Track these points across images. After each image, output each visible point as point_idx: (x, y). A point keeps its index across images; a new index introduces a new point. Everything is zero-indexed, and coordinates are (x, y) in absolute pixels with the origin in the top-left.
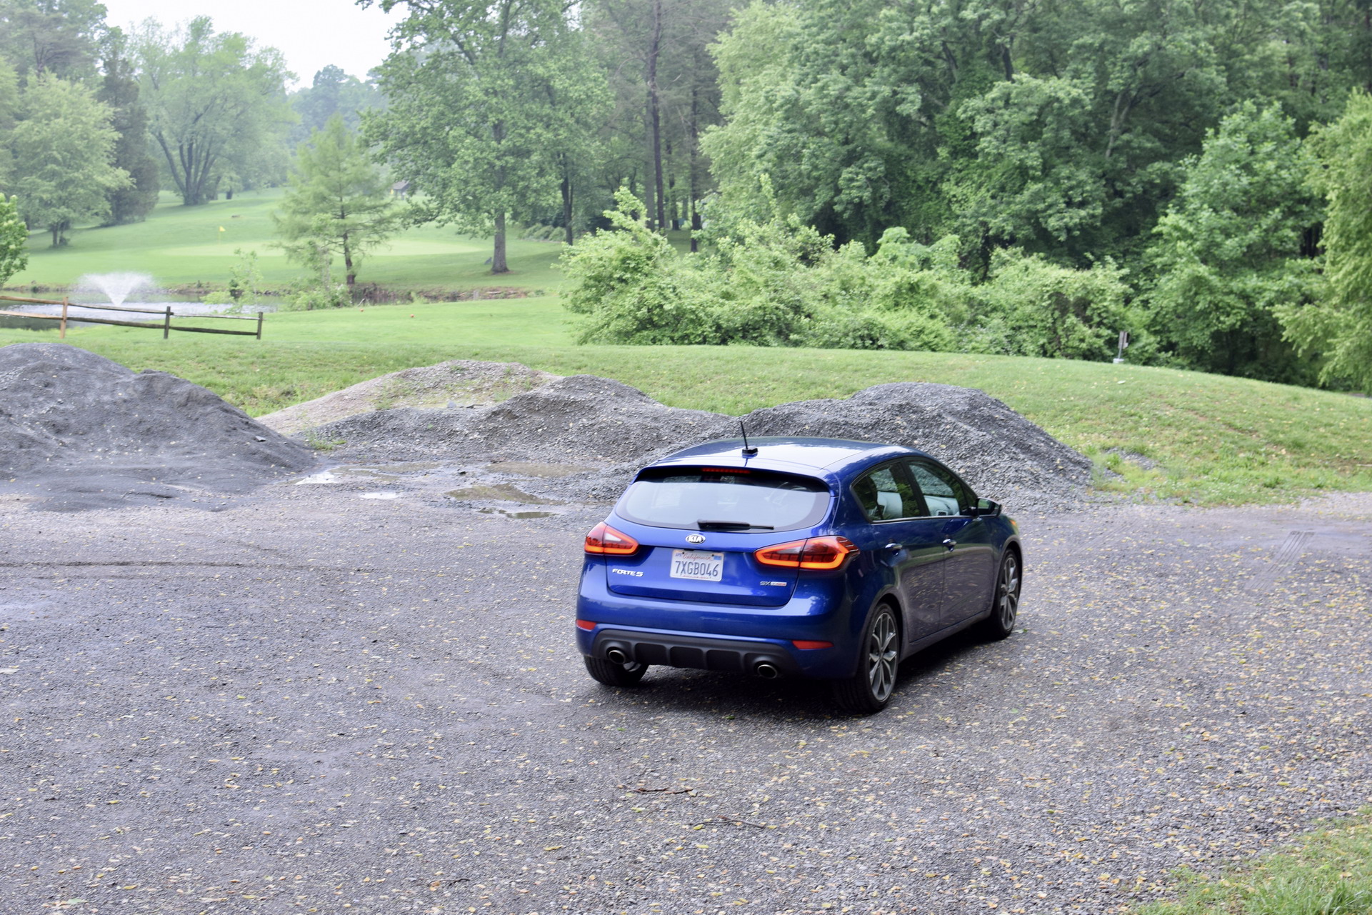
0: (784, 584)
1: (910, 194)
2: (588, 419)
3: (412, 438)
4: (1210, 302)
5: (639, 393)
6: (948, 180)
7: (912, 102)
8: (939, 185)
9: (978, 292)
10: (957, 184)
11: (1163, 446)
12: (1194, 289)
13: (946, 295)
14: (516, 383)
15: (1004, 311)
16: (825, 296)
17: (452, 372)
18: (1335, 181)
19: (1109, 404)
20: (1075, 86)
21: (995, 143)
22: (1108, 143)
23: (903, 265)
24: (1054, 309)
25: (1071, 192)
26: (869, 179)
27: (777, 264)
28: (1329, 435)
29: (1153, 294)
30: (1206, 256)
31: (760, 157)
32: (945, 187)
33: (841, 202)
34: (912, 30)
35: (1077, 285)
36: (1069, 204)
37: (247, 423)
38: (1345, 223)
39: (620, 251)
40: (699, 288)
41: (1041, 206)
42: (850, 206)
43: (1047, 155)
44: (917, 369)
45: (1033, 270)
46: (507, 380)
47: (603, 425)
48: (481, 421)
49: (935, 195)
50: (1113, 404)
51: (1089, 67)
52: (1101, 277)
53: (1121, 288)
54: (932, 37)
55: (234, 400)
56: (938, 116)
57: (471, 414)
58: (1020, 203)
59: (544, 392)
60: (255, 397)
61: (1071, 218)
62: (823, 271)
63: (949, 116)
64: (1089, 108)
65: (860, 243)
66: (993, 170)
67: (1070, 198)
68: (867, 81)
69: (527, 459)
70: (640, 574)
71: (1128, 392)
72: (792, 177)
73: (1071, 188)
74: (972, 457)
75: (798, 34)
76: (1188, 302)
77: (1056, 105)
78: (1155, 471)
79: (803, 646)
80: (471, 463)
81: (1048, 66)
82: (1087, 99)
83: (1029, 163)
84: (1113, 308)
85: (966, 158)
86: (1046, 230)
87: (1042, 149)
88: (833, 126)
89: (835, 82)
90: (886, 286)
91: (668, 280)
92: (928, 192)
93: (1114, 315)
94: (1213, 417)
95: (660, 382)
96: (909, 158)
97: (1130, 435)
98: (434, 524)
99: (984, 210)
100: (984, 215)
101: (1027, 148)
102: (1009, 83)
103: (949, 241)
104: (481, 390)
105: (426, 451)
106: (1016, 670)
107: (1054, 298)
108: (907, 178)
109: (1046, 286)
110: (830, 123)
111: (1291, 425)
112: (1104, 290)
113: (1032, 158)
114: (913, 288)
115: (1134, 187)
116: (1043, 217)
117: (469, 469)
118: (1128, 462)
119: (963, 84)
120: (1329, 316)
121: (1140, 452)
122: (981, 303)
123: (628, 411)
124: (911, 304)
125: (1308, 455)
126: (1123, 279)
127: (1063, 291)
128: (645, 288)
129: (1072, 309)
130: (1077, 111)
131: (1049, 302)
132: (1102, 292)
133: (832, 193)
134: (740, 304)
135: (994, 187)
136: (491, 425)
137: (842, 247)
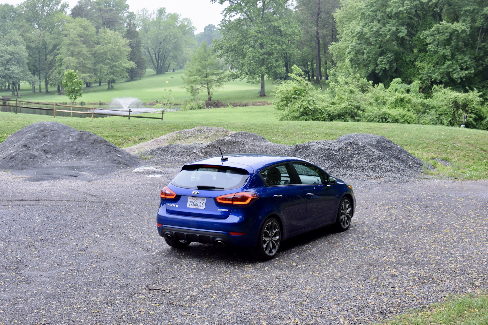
0: (227, 210)
1: (404, 66)
2: (242, 148)
3: (178, 155)
5: (263, 138)
6: (418, 61)
7: (403, 32)
8: (414, 63)
9: (426, 101)
10: (421, 62)
11: (455, 157)
13: (414, 103)
14: (220, 135)
15: (436, 108)
16: (370, 103)
17: (197, 131)
19: (437, 142)
20: (463, 25)
21: (434, 47)
22: (477, 46)
23: (399, 92)
24: (454, 108)
25: (462, 65)
26: (388, 61)
27: (352, 92)
31: (349, 53)
32: (416, 63)
33: (378, 69)
34: (403, 6)
35: (463, 99)
37: (116, 150)
39: (294, 88)
40: (323, 101)
41: (451, 70)
42: (381, 71)
43: (453, 51)
44: (370, 129)
45: (447, 93)
46: (217, 134)
47: (247, 150)
48: (203, 149)
49: (413, 66)
50: (439, 142)
51: (469, 19)
52: (471, 95)
53: (479, 99)
54: (411, 9)
55: (122, 142)
56: (414, 38)
57: (201, 146)
58: (443, 69)
59: (227, 138)
60: (130, 140)
61: (462, 74)
62: (370, 94)
63: (418, 38)
64: (469, 33)
65: (382, 84)
66: (434, 57)
67: (462, 67)
68: (387, 25)
70: (177, 206)
71: (445, 137)
72: (361, 60)
73: (462, 63)
74: (375, 162)
75: (364, 9)
77: (456, 32)
78: (450, 167)
79: (233, 234)
81: (455, 18)
82: (468, 30)
83: (446, 54)
84: (476, 107)
85: (424, 53)
86: (453, 78)
87: (451, 49)
88: (375, 42)
89: (376, 26)
90: (392, 99)
91: (311, 98)
92: (410, 65)
93: (477, 109)
94: (476, 146)
95: (278, 134)
96: (403, 53)
97: (443, 153)
99: (430, 71)
100: (430, 73)
101: (445, 48)
102: (439, 25)
103: (416, 83)
104: (207, 137)
106: (338, 244)
107: (454, 103)
108: (403, 60)
109: (451, 99)
110: (374, 41)
112: (473, 100)
113: (447, 52)
114: (402, 100)
115: (486, 62)
116: (452, 74)
118: (440, 164)
119: (423, 26)
121: (445, 160)
122: (427, 106)
123: (256, 145)
124: (401, 106)
126: (480, 96)
127: (458, 101)
128: (303, 101)
129: (461, 107)
130: (464, 35)
131: (452, 105)
132: (472, 101)
133: (375, 66)
134: (337, 107)
135: (434, 63)
136: (206, 150)
137: (376, 86)
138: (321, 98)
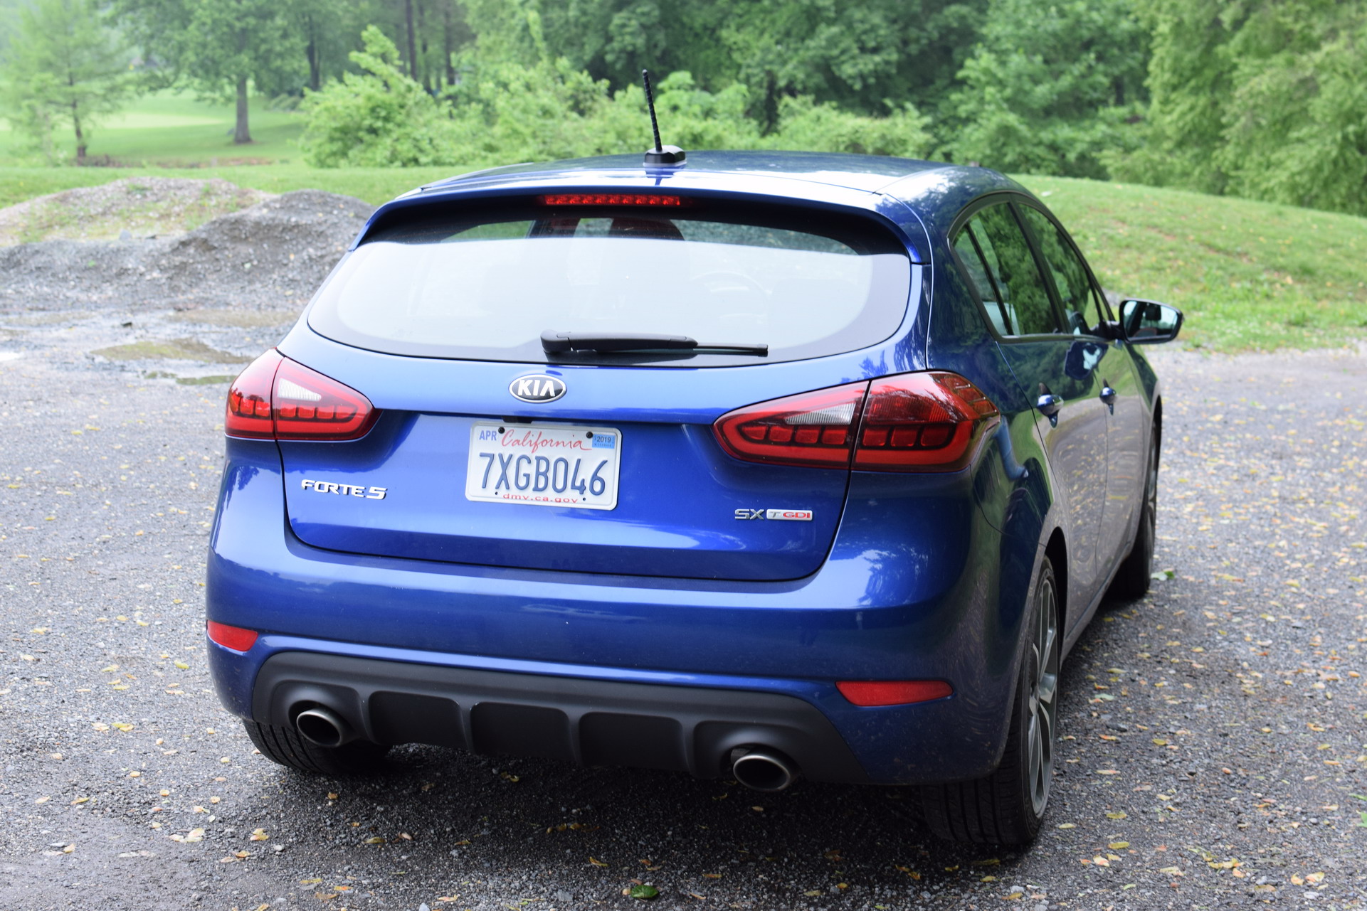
1: (687, 43)
2: (316, 249)
3: (65, 280)
4: (1020, 154)
6: (728, 26)
8: (718, 33)
9: (767, 143)
10: (738, 30)
12: (1002, 140)
14: (218, 206)
17: (129, 193)
18: (1167, 13)
23: (686, 114)
25: (864, 37)
26: (642, 25)
27: (546, 113)
28: (1341, 258)
29: (955, 146)
30: (1014, 104)
32: (724, 33)
33: (613, 51)
35: (875, 135)
36: (863, 49)
38: (1177, 59)
39: (369, 98)
40: (458, 140)
41: (834, 52)
42: (623, 55)
45: (827, 119)
46: (206, 202)
48: (164, 254)
49: (713, 43)
52: (901, 126)
53: (923, 137)
57: (151, 245)
58: (813, 49)
59: (254, 214)
61: (866, 64)
62: (595, 123)
65: (639, 88)
66: (776, 15)
67: (864, 43)
69: (228, 304)
72: (557, 25)
73: (865, 32)
76: (995, 154)
79: (867, 696)
80: (144, 311)
86: (839, 78)
91: (424, 130)
92: (706, 40)
94: (1184, 236)
98: (46, 395)
99: (770, 58)
100: (771, 63)
103: (733, 94)
104: (168, 216)
105: (83, 297)
108: (683, 25)
109: (841, 135)
111: (1289, 246)
115: (930, 32)
116: (837, 64)
117: (138, 319)
120: (1163, 162)
125: (1323, 285)
126: (925, 128)
127: (861, 142)
128: (397, 140)
132: (903, 142)
133: (602, 41)
134: (505, 157)
135: (778, 32)
136: (178, 260)
137: (618, 94)
138: (453, 132)
